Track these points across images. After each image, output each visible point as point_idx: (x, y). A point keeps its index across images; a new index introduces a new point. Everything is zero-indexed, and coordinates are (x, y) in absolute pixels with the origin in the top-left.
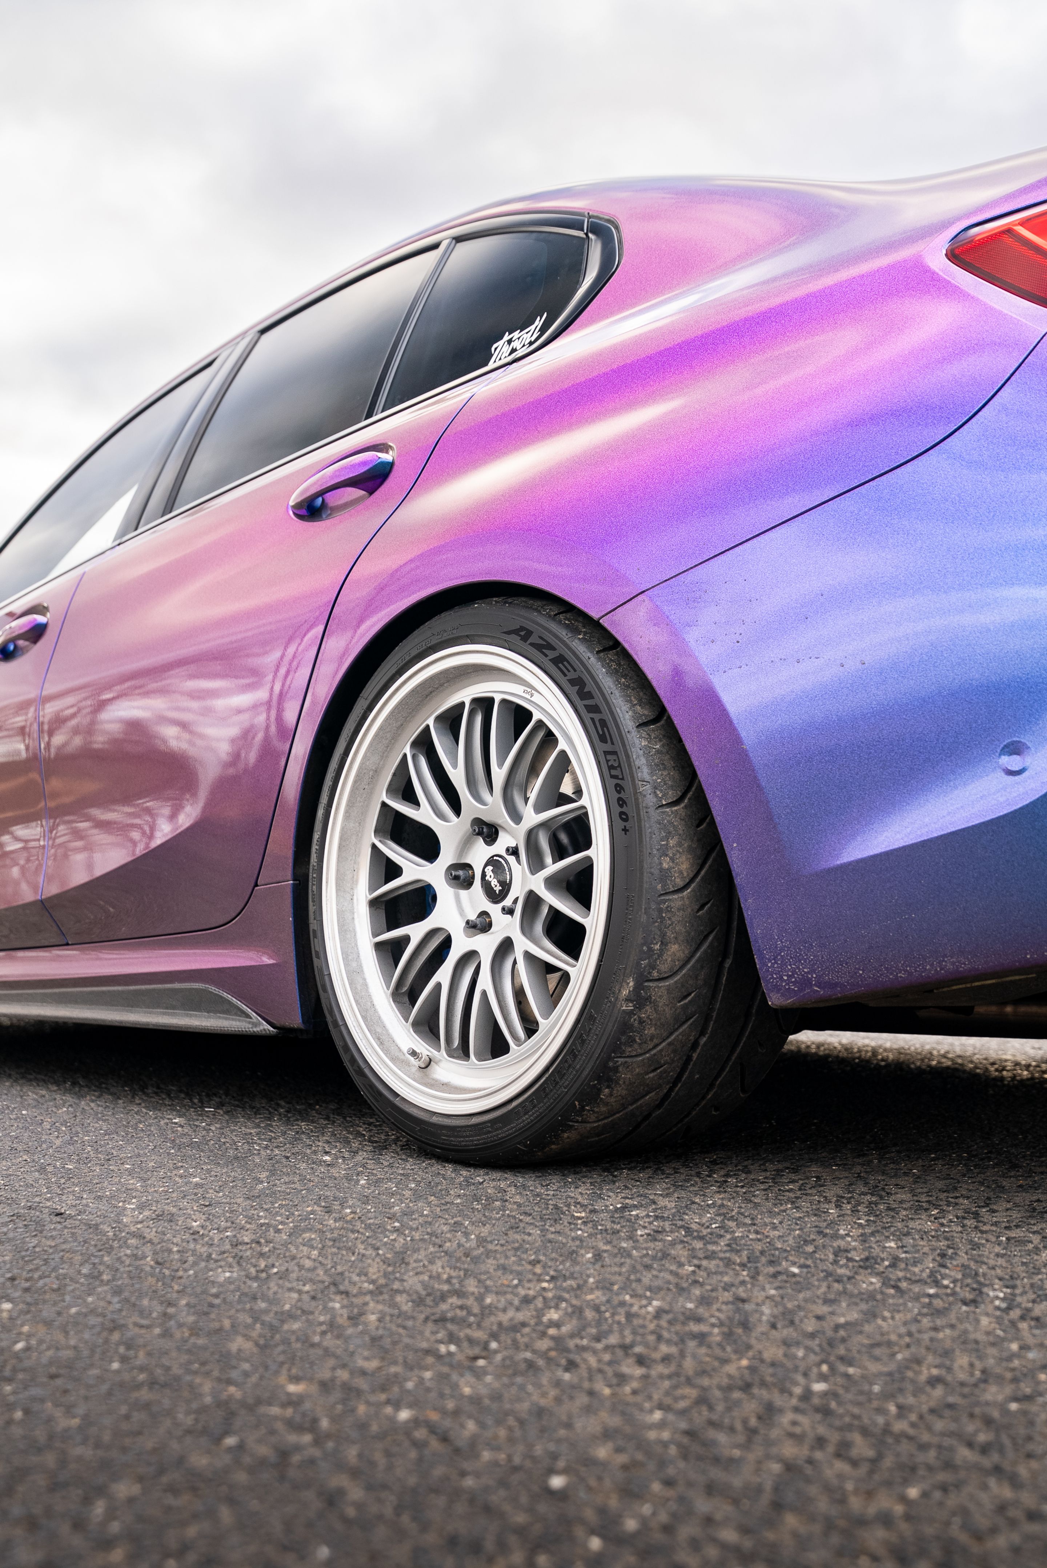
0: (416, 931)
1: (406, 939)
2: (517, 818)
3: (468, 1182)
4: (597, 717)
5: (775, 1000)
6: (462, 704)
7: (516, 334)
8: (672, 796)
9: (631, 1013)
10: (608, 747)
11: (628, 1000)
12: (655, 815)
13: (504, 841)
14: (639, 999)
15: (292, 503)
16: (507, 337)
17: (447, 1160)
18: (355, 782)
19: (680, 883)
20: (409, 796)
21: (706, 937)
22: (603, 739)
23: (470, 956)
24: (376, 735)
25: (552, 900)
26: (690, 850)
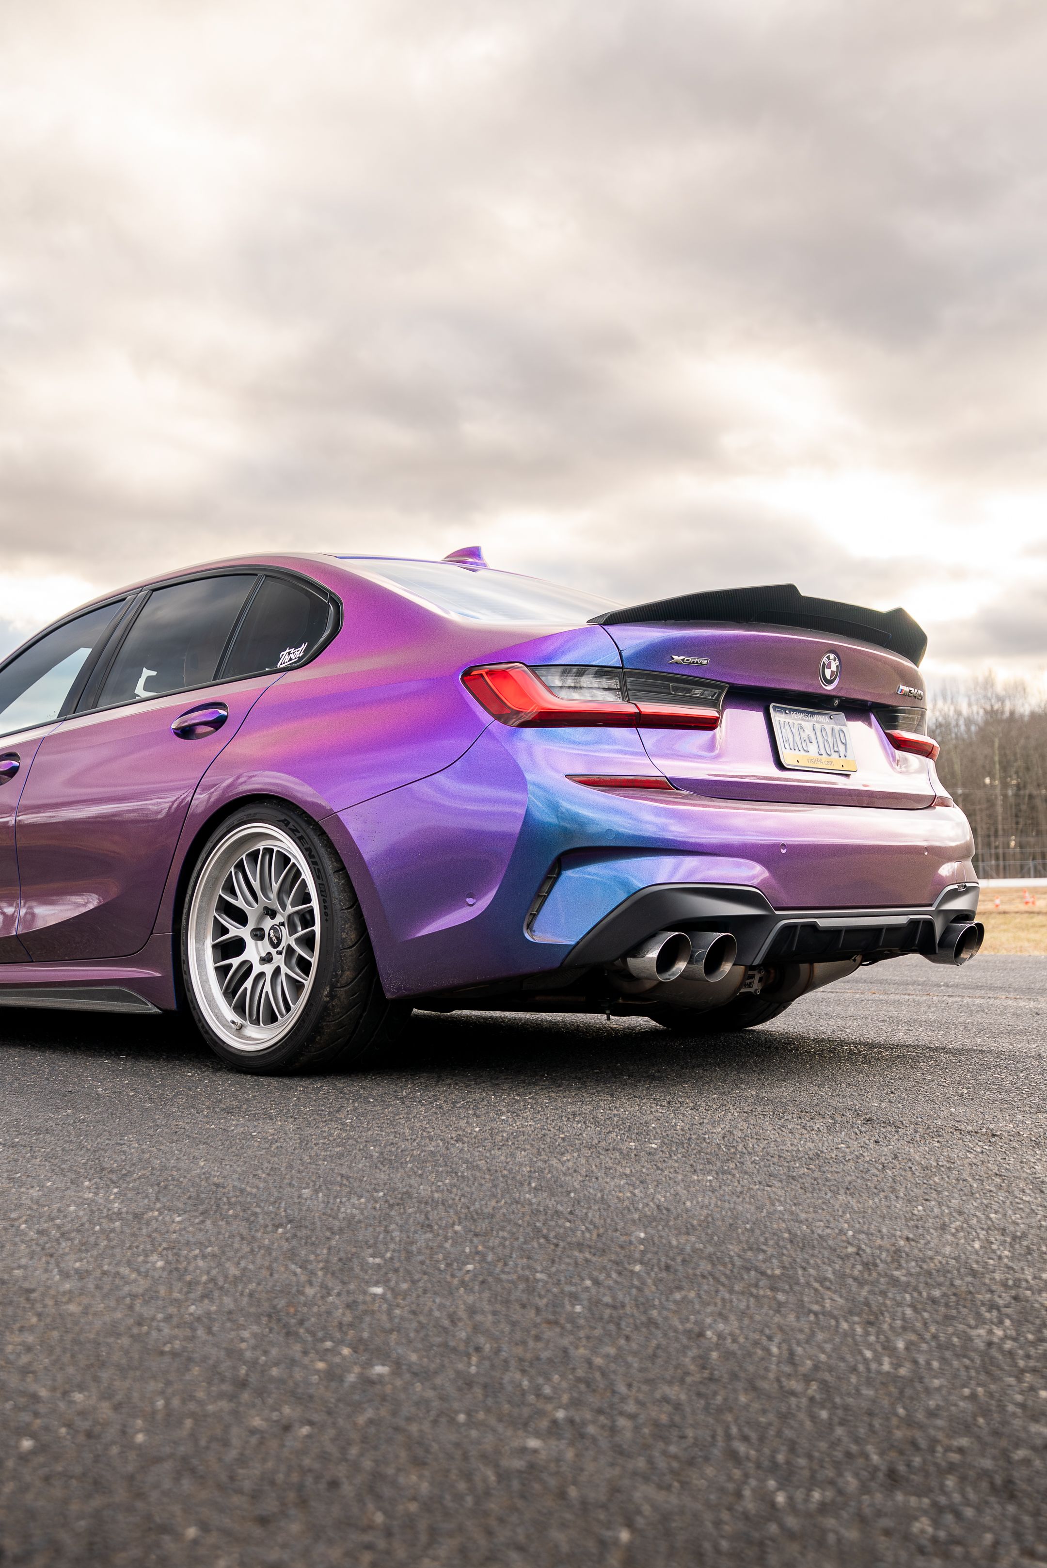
0: (235, 962)
1: (230, 966)
2: (284, 907)
3: (256, 1080)
4: (316, 867)
5: (388, 996)
6: (259, 850)
7: (292, 650)
8: (348, 904)
9: (328, 1002)
10: (320, 882)
11: (327, 996)
12: (340, 914)
13: (279, 919)
14: (332, 996)
15: (173, 726)
16: (288, 651)
17: (249, 1074)
18: (205, 884)
19: (350, 944)
20: (233, 893)
21: (363, 968)
22: (318, 877)
23: (262, 975)
24: (216, 861)
25: (299, 951)
26: (356, 929)
